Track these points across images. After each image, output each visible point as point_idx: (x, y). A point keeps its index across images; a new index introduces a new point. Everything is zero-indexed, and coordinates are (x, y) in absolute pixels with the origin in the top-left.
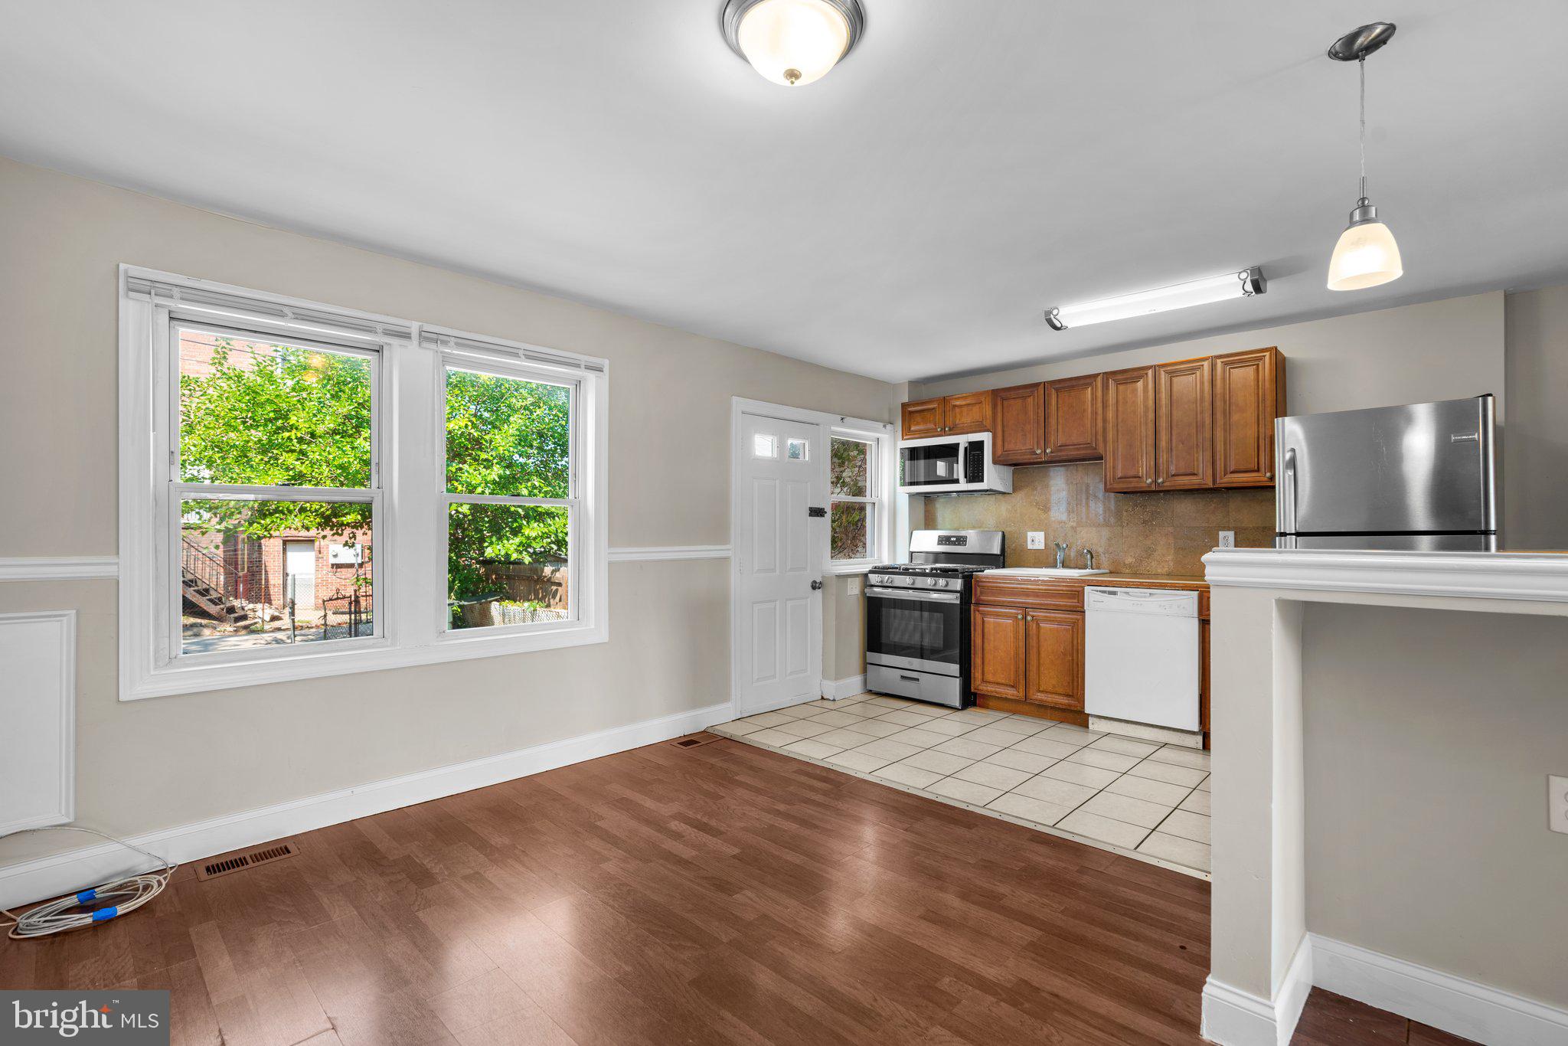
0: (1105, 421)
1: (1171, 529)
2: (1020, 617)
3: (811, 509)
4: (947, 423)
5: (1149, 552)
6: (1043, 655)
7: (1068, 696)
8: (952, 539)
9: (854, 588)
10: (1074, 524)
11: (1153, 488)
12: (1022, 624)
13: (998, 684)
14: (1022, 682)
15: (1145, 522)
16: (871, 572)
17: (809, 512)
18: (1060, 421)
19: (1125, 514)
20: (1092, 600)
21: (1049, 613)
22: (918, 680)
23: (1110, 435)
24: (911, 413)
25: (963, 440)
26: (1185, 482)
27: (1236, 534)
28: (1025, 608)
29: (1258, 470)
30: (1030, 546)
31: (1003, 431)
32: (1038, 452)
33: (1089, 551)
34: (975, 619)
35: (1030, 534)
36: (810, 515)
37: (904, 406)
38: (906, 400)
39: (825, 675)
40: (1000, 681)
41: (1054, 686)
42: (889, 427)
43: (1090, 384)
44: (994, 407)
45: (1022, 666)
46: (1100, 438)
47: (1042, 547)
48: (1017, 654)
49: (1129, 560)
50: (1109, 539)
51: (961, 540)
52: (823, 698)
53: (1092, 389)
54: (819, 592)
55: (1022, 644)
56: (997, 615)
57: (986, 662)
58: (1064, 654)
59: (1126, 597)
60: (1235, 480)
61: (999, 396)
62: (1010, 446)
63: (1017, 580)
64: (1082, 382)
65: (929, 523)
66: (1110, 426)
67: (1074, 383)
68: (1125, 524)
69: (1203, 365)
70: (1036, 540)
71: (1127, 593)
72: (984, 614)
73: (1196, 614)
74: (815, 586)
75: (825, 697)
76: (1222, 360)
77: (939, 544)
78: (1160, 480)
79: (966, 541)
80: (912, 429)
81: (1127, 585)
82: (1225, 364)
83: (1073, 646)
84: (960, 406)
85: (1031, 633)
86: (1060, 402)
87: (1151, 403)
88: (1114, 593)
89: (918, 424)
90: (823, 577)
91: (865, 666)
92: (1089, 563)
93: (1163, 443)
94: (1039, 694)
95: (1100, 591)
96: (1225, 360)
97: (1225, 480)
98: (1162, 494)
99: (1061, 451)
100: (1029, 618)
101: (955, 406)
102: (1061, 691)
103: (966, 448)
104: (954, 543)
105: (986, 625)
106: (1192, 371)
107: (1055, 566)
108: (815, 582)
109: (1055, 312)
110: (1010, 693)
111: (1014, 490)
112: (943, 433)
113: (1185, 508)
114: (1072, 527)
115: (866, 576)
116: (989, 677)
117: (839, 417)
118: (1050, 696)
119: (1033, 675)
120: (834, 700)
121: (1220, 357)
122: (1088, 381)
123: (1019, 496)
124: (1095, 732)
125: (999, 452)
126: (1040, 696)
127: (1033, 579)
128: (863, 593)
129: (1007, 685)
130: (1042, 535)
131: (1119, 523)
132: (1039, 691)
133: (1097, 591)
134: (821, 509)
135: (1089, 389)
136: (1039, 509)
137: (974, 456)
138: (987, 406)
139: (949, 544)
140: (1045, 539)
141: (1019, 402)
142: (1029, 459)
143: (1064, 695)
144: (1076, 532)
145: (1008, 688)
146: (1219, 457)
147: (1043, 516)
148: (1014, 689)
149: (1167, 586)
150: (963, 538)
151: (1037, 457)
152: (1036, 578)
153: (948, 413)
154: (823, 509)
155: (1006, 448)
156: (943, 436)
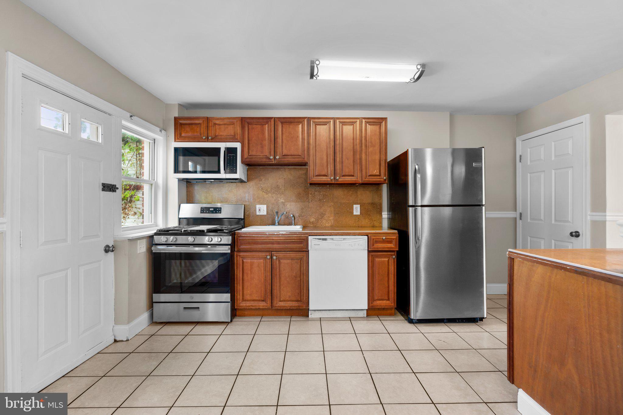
0: (309, 143)
1: (332, 204)
2: (269, 257)
3: (103, 185)
4: (210, 134)
6: (283, 279)
7: (297, 301)
8: (211, 209)
9: (142, 248)
10: (284, 201)
11: (333, 182)
12: (269, 262)
13: (253, 300)
14: (270, 297)
15: (320, 200)
16: (156, 234)
17: (101, 187)
18: (284, 141)
19: (310, 195)
20: (313, 244)
21: (287, 253)
22: (198, 308)
23: (312, 152)
24: (181, 124)
25: (222, 146)
26: (347, 179)
27: (360, 206)
28: (270, 251)
29: (380, 176)
30: (258, 213)
31: (249, 143)
32: (272, 157)
33: (293, 216)
34: (237, 261)
35: (258, 207)
36: (103, 190)
37: (176, 119)
38: (177, 115)
39: (117, 321)
40: (255, 298)
41: (290, 297)
42: (163, 131)
43: (301, 122)
44: (243, 128)
45: (269, 287)
46: (306, 152)
47: (265, 213)
48: (266, 280)
50: (302, 209)
51: (217, 210)
52: (115, 341)
53: (302, 125)
54: (111, 254)
55: (269, 274)
56: (253, 258)
57: (245, 288)
58: (296, 277)
59: (332, 241)
60: (371, 180)
61: (244, 121)
62: (253, 153)
63: (266, 234)
64: (296, 120)
65: (190, 199)
66: (311, 147)
67: (292, 120)
68: (310, 201)
69: (357, 121)
70: (262, 210)
71: (333, 239)
72: (243, 258)
73: (367, 248)
74: (107, 250)
75: (118, 339)
76: (365, 120)
77: (201, 213)
78: (338, 178)
79: (221, 211)
80: (183, 135)
81: (331, 235)
82: (366, 122)
83: (300, 272)
84: (219, 125)
85: (275, 266)
86: (284, 130)
87: (332, 137)
88: (325, 239)
89: (187, 132)
90: (115, 241)
91: (151, 304)
92: (293, 222)
93: (338, 159)
94: (280, 303)
95: (318, 239)
96: (367, 120)
97: (366, 180)
98: (328, 186)
99: (284, 158)
100: (275, 258)
101: (215, 124)
102: (294, 299)
103: (225, 151)
104: (212, 212)
105: (245, 264)
106: (352, 123)
107: (273, 224)
108: (108, 246)
109: (317, 62)
110: (262, 305)
111: (248, 180)
112: (207, 140)
113: (339, 193)
114: (282, 202)
115: (151, 237)
116: (248, 297)
117: (129, 114)
118: (287, 303)
119: (275, 292)
120: (128, 340)
121: (364, 118)
122: (300, 120)
123: (251, 184)
124: (314, 320)
125: (246, 156)
126: (282, 304)
127: (276, 233)
128: (149, 250)
129: (259, 300)
130: (265, 206)
131: (307, 200)
132: (280, 301)
133: (316, 239)
134: (113, 185)
135: (300, 126)
136: (263, 192)
137: (230, 156)
138: (238, 127)
139: (209, 213)
140: (267, 209)
141: (259, 127)
142: (265, 161)
143: (295, 301)
144: (284, 205)
145: (261, 302)
146: (364, 168)
147: (266, 196)
148: (264, 302)
149: (351, 234)
150: (219, 209)
151: (270, 162)
152: (278, 233)
153: (210, 128)
154: (115, 186)
155: (251, 153)
156: (206, 142)
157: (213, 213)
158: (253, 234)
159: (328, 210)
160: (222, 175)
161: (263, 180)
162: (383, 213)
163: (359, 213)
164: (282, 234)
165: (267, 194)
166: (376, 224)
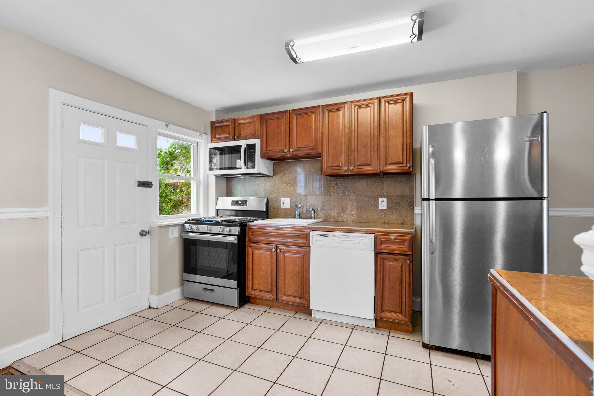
0: (322, 133)
1: (355, 197)
2: (273, 250)
3: (139, 182)
4: (236, 134)
5: (344, 209)
6: (286, 273)
7: (300, 298)
8: (240, 202)
9: (175, 234)
10: (307, 194)
11: (347, 173)
12: (274, 254)
13: (261, 291)
14: (275, 290)
15: (342, 193)
16: (186, 223)
17: (137, 184)
18: (298, 133)
19: (331, 188)
20: (314, 240)
21: (290, 247)
22: (213, 290)
23: (325, 142)
24: (215, 127)
25: (243, 143)
26: (365, 169)
27: (387, 199)
28: (276, 244)
29: (403, 163)
30: (282, 206)
31: (267, 139)
32: (286, 151)
33: (313, 209)
34: (248, 251)
35: (282, 200)
36: (139, 186)
37: (212, 123)
38: (214, 119)
39: (152, 292)
40: (262, 289)
41: (293, 292)
42: (203, 135)
43: (314, 112)
44: (262, 124)
45: (275, 280)
46: (319, 144)
47: (288, 206)
48: (272, 272)
49: (334, 214)
50: (323, 202)
51: (244, 203)
52: (150, 307)
53: (315, 115)
54: (147, 238)
55: (275, 266)
56: (261, 249)
57: (254, 277)
58: (299, 273)
59: (334, 238)
60: (391, 168)
61: (263, 118)
62: (271, 148)
63: (272, 227)
64: (309, 110)
65: (229, 193)
66: (325, 136)
67: (305, 111)
68: (331, 194)
69: (374, 102)
70: (285, 203)
71: (334, 235)
72: (253, 248)
73: (373, 249)
74: (143, 234)
75: (152, 306)
76: (385, 99)
77: (232, 205)
78: (351, 168)
79: (247, 203)
80: (216, 137)
81: (334, 230)
82: (386, 102)
83: (303, 268)
84: (243, 124)
85: (280, 260)
86: (298, 121)
87: (346, 123)
88: (327, 236)
89: (220, 134)
90: (150, 227)
91: (183, 282)
92: (313, 216)
93: (353, 147)
94: (284, 297)
95: (319, 234)
96: (386, 99)
97: (386, 168)
98: (350, 177)
99: (298, 150)
100: (279, 251)
101: (240, 124)
102: (297, 295)
103: (245, 148)
104: (240, 205)
105: (254, 255)
106: (368, 106)
107: (295, 218)
108: (143, 231)
109: (292, 44)
110: (268, 296)
111: (274, 175)
112: (234, 139)
113: (362, 184)
114: (304, 195)
115: (183, 225)
116: (256, 287)
117: (165, 124)
118: (290, 298)
119: (280, 285)
120: (157, 308)
121: (384, 97)
122: (313, 110)
123: (277, 178)
124: (315, 320)
125: (264, 151)
126: (285, 298)
127: (281, 227)
128: (181, 237)
129: (266, 291)
130: (289, 199)
131: (328, 193)
132: (284, 295)
133: (317, 234)
134: (149, 182)
135: (314, 115)
136: (287, 185)
137: (250, 153)
138: (258, 124)
139: (237, 205)
140: (290, 202)
141: (275, 121)
142: (281, 155)
143: (299, 297)
144: (306, 198)
145: (267, 293)
146: (383, 155)
147: (289, 189)
148: (270, 294)
149: (356, 231)
150: (245, 202)
151: (285, 155)
152: (283, 227)
153: (236, 128)
154: (151, 182)
155: (268, 149)
156: (233, 141)
159: (350, 204)
160: (244, 170)
161: (287, 173)
162: (415, 208)
163: (385, 208)
164: (287, 228)
165: (290, 187)
166: (407, 220)
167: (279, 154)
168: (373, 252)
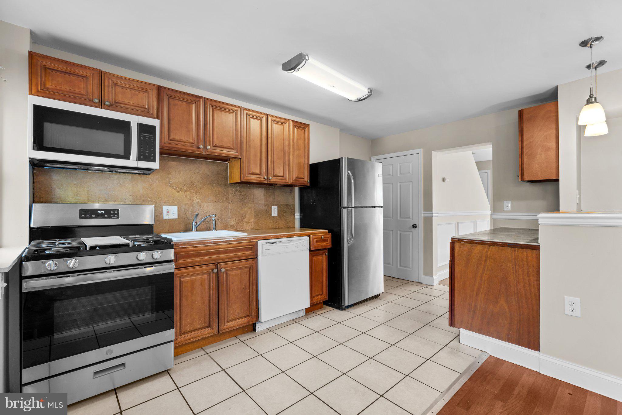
0: (242, 137)
1: (252, 205)
2: (214, 271)
4: (105, 97)
5: (242, 218)
6: (231, 294)
7: (246, 317)
8: (99, 212)
10: (200, 201)
11: (266, 182)
12: (215, 276)
13: (195, 330)
14: (216, 320)
15: (240, 200)
19: (230, 195)
21: (235, 263)
23: (245, 147)
24: (45, 68)
26: (278, 180)
27: (279, 207)
28: (217, 263)
29: (303, 178)
30: (165, 217)
32: (200, 146)
35: (165, 208)
37: (32, 55)
40: (197, 327)
41: (238, 314)
43: (234, 111)
44: (160, 101)
45: (214, 308)
46: (239, 146)
47: (175, 216)
48: (211, 300)
49: (232, 223)
50: (222, 211)
51: (112, 213)
53: (235, 114)
55: (214, 292)
56: (194, 274)
57: (183, 316)
58: (245, 289)
59: (281, 244)
60: (297, 182)
61: (162, 91)
63: (211, 243)
64: (229, 107)
66: (245, 141)
67: (224, 106)
68: (230, 202)
69: (286, 122)
70: (171, 212)
71: (280, 242)
72: (181, 276)
77: (81, 218)
78: (270, 178)
79: (118, 214)
80: (47, 87)
81: (278, 237)
82: (294, 125)
83: (250, 282)
85: (222, 281)
86: (215, 115)
87: (264, 133)
88: (275, 243)
92: (214, 226)
93: (271, 158)
94: (228, 324)
95: (268, 243)
96: (294, 123)
98: (248, 185)
99: (216, 150)
100: (222, 270)
101: (115, 84)
102: (243, 315)
103: (138, 129)
104: (102, 217)
105: (182, 285)
106: (281, 124)
109: (307, 58)
110: (207, 332)
112: (101, 105)
113: (259, 193)
114: (198, 202)
118: (236, 321)
119: (223, 311)
122: (234, 108)
124: (263, 333)
125: (166, 140)
126: (230, 324)
127: (222, 240)
129: (202, 328)
130: (176, 208)
131: (227, 201)
132: (228, 322)
133: (266, 243)
136: (173, 189)
137: (144, 136)
138: (154, 97)
140: (178, 211)
141: (184, 104)
142: (192, 150)
143: (244, 317)
144: (200, 206)
145: (204, 330)
147: (177, 194)
148: (209, 328)
149: (294, 235)
150: (114, 211)
151: (198, 151)
152: (225, 240)
153: (106, 87)
155: (173, 136)
156: (99, 108)
157: (104, 217)
158: (193, 244)
159: (248, 212)
160: (133, 162)
161: (173, 173)
162: (295, 215)
163: (276, 215)
164: (230, 241)
165: (178, 191)
166: (291, 225)
167: (189, 148)
168: (308, 251)
